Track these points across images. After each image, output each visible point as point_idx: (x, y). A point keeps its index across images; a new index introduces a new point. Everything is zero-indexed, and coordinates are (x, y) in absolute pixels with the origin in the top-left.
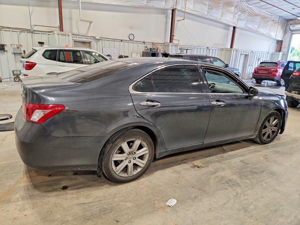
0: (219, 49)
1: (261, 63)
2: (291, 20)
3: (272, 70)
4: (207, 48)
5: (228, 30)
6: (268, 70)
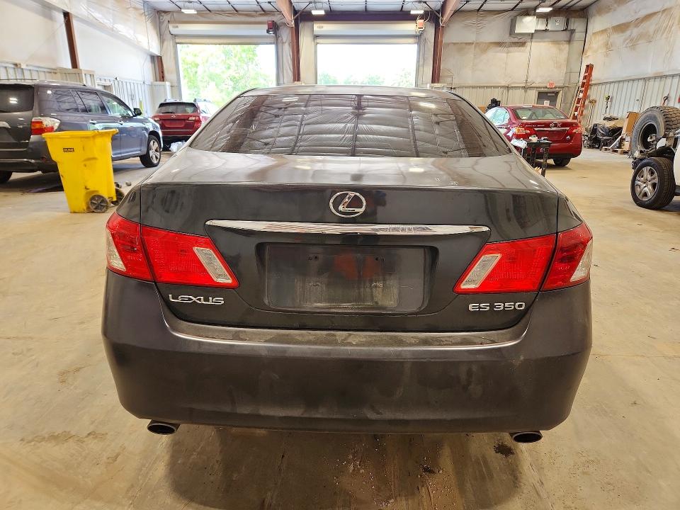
0: (46, 70)
1: (162, 105)
2: (165, 12)
3: (190, 118)
4: (16, 65)
5: (51, 18)
6: (184, 120)
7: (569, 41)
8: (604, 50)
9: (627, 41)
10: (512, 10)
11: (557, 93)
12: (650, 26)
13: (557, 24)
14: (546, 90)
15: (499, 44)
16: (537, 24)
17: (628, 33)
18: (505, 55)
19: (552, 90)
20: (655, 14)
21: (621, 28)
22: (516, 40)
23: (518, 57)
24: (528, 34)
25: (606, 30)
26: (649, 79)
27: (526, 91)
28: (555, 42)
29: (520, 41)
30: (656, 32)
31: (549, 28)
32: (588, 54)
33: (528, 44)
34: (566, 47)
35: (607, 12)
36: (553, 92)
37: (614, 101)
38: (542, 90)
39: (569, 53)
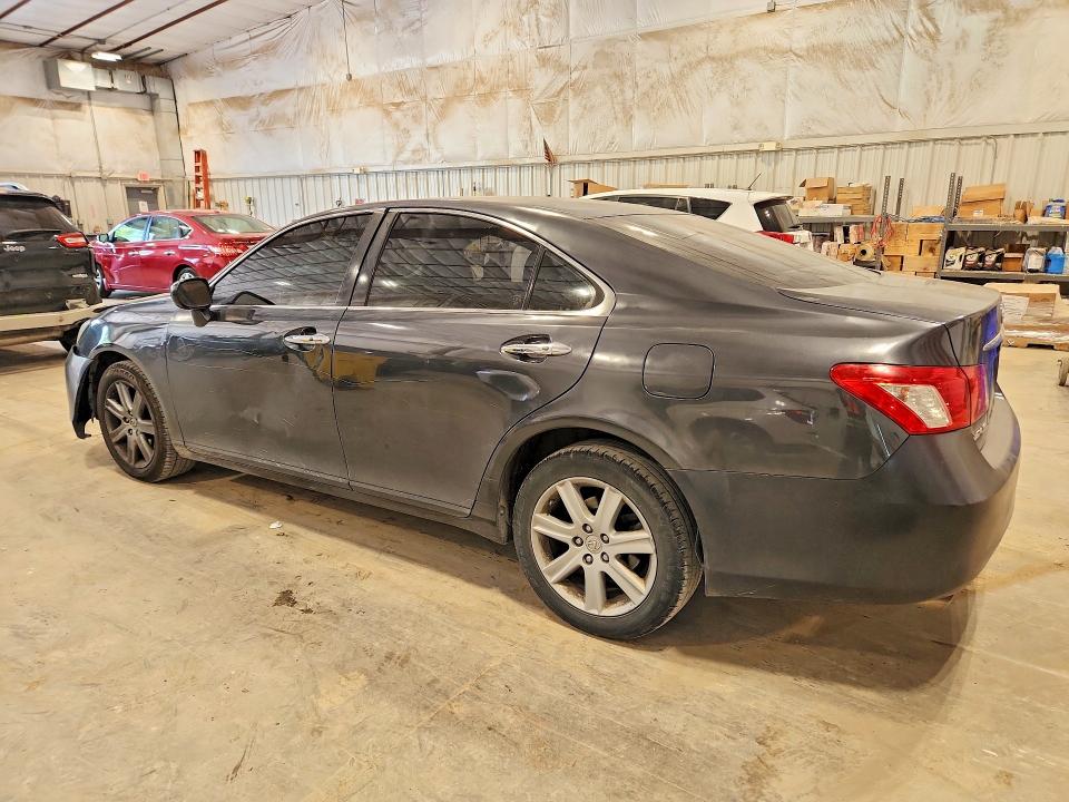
7: (152, 111)
8: (218, 131)
9: (255, 123)
10: (41, 45)
11: (155, 190)
12: (287, 106)
13: (127, 82)
14: (137, 184)
15: (34, 102)
16: (96, 77)
17: (253, 111)
18: (48, 122)
19: (147, 185)
20: (288, 91)
21: (240, 102)
22: (61, 98)
23: (73, 127)
24: (83, 92)
25: (212, 102)
26: (306, 176)
27: (104, 186)
28: (131, 110)
29: (73, 102)
30: (297, 115)
31: (117, 85)
32: (189, 134)
33: (86, 107)
34: (147, 118)
35: (207, 76)
36: (149, 189)
37: (258, 204)
38: (131, 184)
39: (156, 130)
